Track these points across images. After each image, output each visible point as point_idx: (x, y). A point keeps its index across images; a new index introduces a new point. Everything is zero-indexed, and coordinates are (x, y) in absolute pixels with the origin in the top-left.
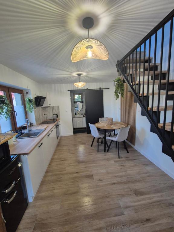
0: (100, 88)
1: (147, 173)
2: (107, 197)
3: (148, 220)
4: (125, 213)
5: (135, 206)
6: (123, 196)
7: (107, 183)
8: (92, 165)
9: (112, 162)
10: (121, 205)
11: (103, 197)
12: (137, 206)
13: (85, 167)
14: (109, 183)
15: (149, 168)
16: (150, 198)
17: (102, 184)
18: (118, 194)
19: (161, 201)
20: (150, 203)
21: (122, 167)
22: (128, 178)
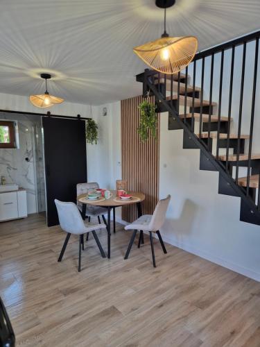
0: (79, 116)
1: (196, 273)
2: (163, 331)
3: (233, 333)
4: (203, 339)
5: (209, 324)
6: (185, 317)
7: (149, 309)
8: (98, 289)
9: (135, 272)
10: (192, 332)
11: (158, 335)
12: (211, 322)
13: (86, 297)
14: (152, 307)
15: (195, 265)
16: (220, 305)
17: (142, 314)
18: (178, 317)
19: (233, 303)
20: (224, 311)
21: (157, 274)
22: (176, 288)
